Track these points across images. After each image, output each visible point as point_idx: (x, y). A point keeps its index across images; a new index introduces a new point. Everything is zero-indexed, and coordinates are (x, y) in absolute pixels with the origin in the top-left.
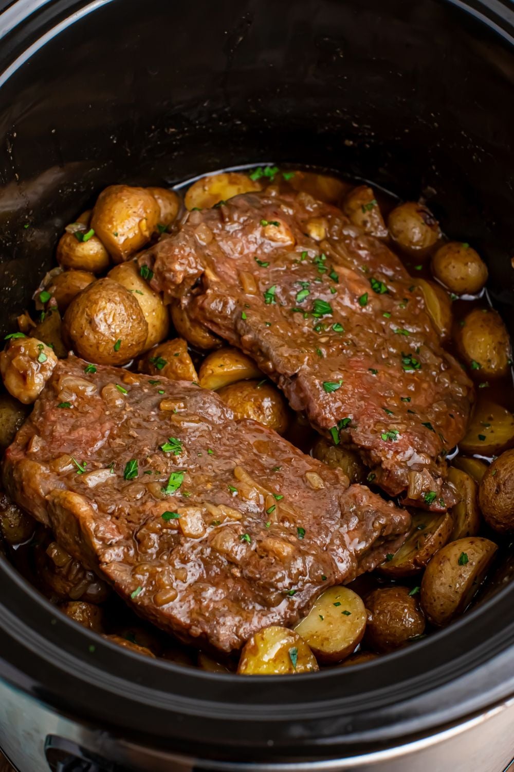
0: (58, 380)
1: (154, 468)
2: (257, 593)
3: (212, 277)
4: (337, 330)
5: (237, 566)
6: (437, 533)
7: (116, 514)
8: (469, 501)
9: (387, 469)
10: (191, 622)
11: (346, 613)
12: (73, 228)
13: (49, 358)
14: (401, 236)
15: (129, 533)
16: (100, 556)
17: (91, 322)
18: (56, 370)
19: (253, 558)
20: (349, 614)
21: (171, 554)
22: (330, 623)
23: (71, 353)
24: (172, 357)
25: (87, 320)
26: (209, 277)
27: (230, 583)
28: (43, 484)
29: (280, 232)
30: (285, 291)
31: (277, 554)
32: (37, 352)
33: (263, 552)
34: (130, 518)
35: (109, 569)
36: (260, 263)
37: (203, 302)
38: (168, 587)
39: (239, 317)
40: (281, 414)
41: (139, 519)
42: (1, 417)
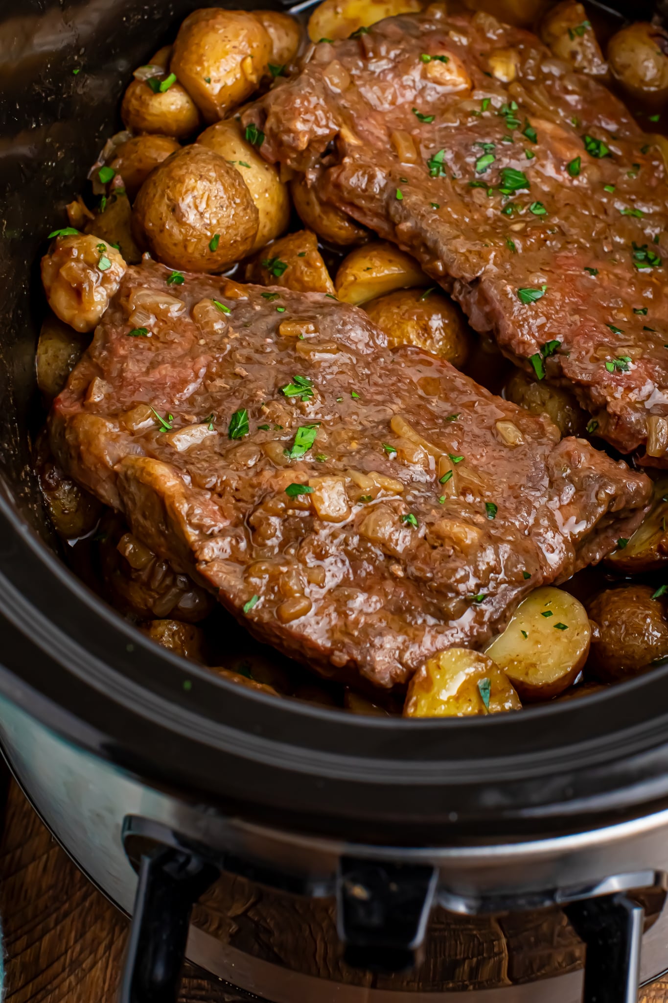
0: (128, 296)
1: (273, 421)
2: (428, 599)
3: (351, 139)
4: (537, 212)
5: (398, 561)
7: (219, 489)
9: (615, 414)
10: (332, 645)
11: (561, 627)
12: (144, 74)
13: (114, 264)
14: (628, 73)
15: (238, 517)
16: (196, 551)
17: (174, 209)
18: (125, 280)
19: (422, 549)
20: (565, 627)
21: (301, 547)
22: (537, 642)
23: (147, 256)
24: (295, 258)
25: (168, 206)
26: (346, 140)
27: (389, 587)
28: (110, 448)
29: (449, 70)
30: (458, 157)
31: (457, 542)
32: (96, 255)
33: (436, 540)
34: (239, 495)
35: (211, 571)
36: (421, 117)
37: (338, 176)
38: (298, 595)
39: (393, 197)
40: (457, 337)
41: (253, 496)
42: (46, 352)
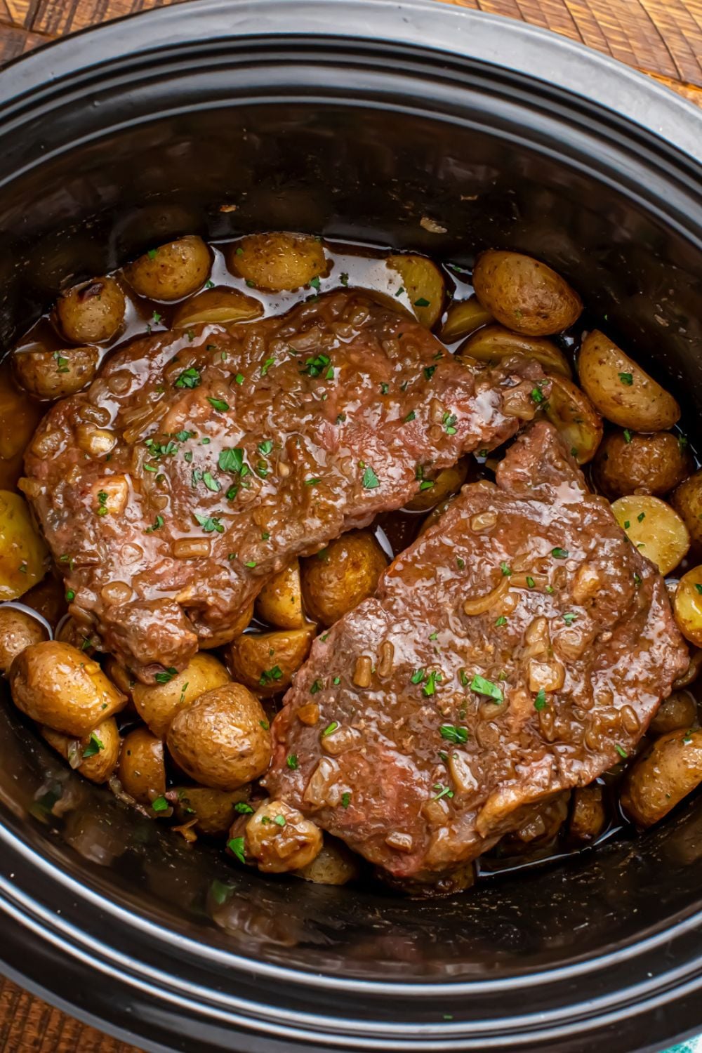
0: (311, 804)
1: (457, 707)
2: (633, 617)
3: (190, 594)
4: (269, 450)
5: (600, 634)
6: (572, 396)
7: (517, 759)
8: (527, 346)
9: (492, 438)
10: (657, 696)
11: (641, 518)
13: (276, 811)
15: (543, 749)
16: (570, 786)
17: (242, 756)
18: (292, 803)
19: (594, 615)
20: (643, 515)
21: (581, 706)
22: (650, 538)
23: (263, 783)
24: (272, 659)
25: (239, 760)
26: (188, 599)
27: (616, 645)
28: (462, 838)
29: (115, 493)
30: (204, 503)
31: (594, 588)
32: (273, 826)
33: (590, 602)
34: (525, 745)
35: (589, 777)
36: (156, 527)
37: (221, 611)
38: (620, 715)
39: (250, 571)
41: (529, 735)
42: (321, 875)
